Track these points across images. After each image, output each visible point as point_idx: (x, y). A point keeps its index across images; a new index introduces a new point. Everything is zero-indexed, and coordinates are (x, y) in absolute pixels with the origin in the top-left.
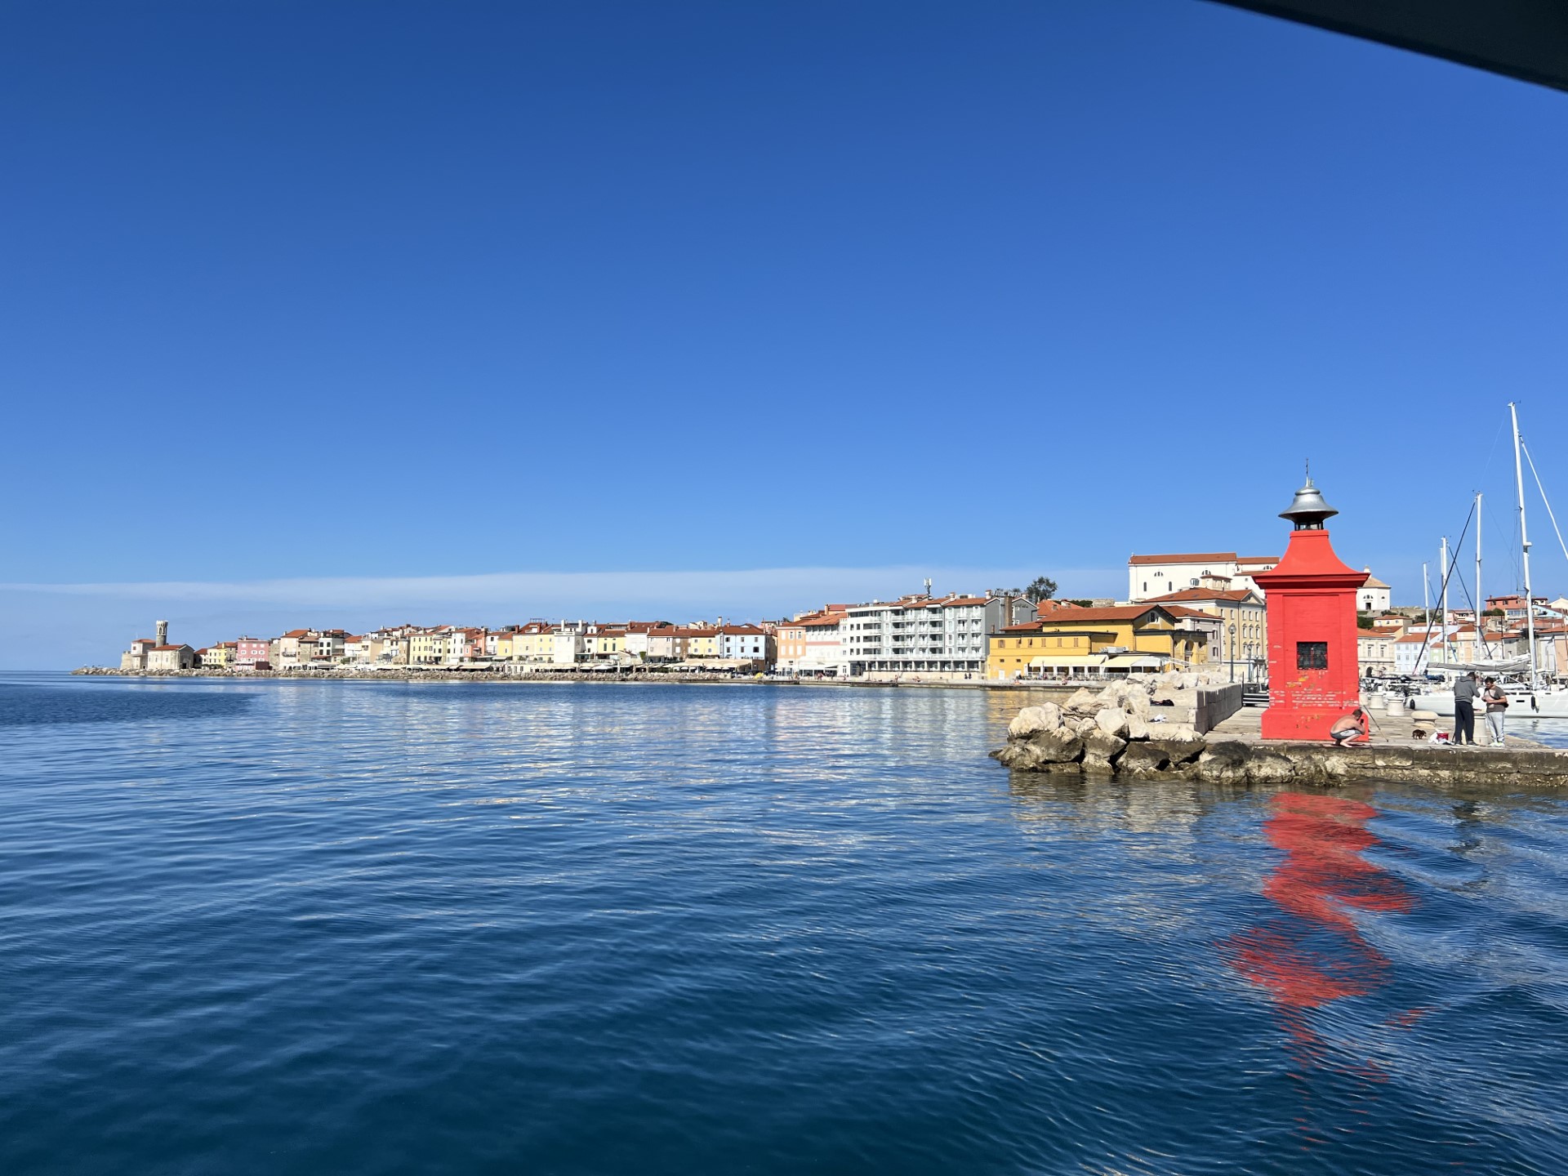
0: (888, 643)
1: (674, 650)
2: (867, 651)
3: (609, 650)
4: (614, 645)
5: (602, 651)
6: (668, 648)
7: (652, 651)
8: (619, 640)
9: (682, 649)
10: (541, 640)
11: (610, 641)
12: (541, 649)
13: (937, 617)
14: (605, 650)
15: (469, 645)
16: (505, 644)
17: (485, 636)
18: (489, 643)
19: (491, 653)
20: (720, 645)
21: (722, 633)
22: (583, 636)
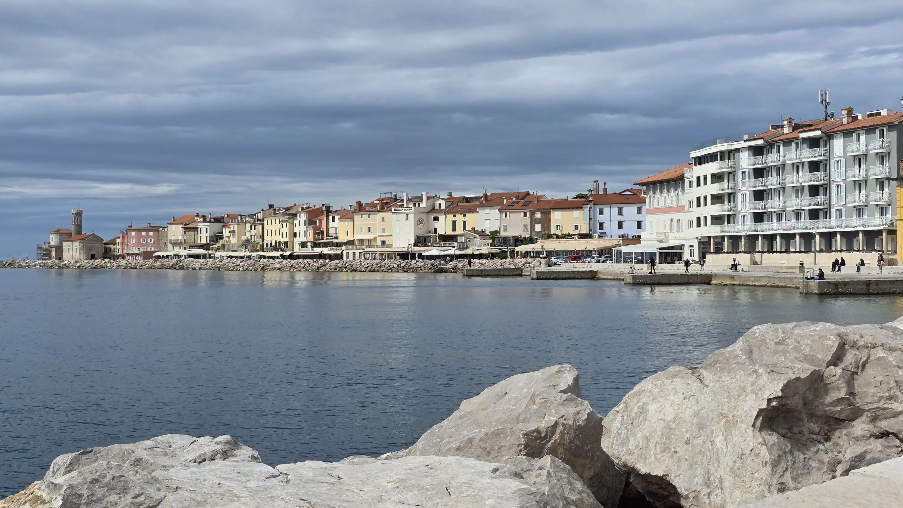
0: (746, 205)
1: (533, 228)
2: (717, 220)
3: (459, 230)
4: (464, 223)
5: (450, 232)
6: (525, 226)
7: (505, 230)
8: (470, 217)
9: (542, 227)
10: (383, 219)
11: (459, 218)
12: (384, 231)
13: (821, 154)
14: (454, 230)
15: (312, 227)
16: (347, 225)
17: (327, 217)
18: (331, 224)
19: (332, 236)
20: (590, 219)
21: (593, 202)
22: (428, 212)
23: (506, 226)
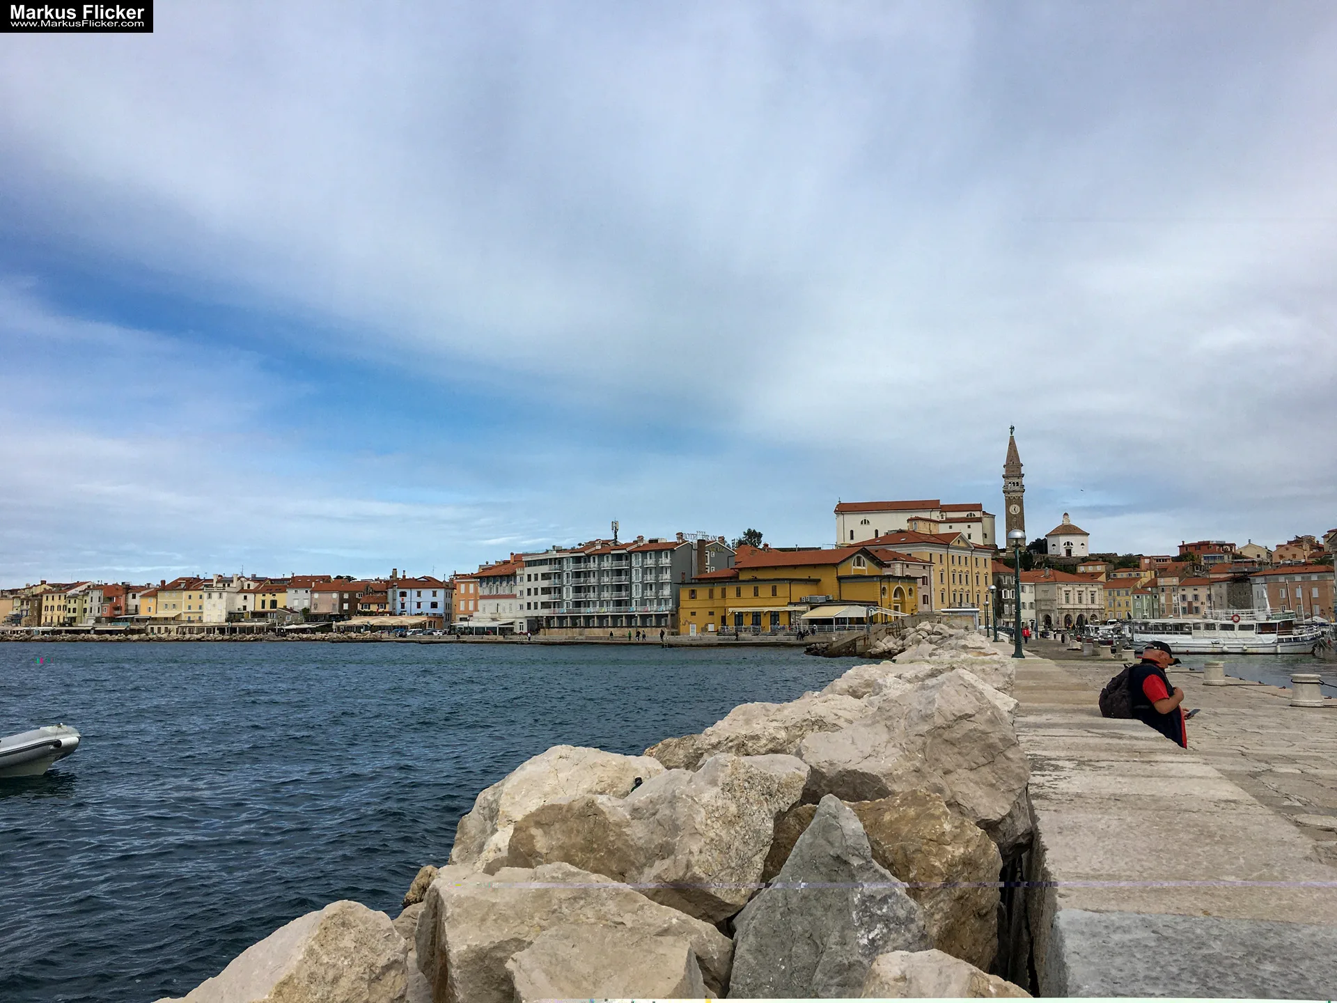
0: (569, 595)
2: (545, 605)
4: (273, 601)
5: (259, 609)
6: (334, 605)
7: (316, 608)
8: (279, 596)
9: (350, 605)
10: (190, 597)
11: (269, 598)
12: (190, 607)
13: (624, 565)
14: (263, 607)
15: (108, 603)
16: (151, 602)
17: (127, 594)
18: (131, 601)
19: (132, 612)
20: (393, 600)
21: (397, 587)
22: (238, 592)
23: (317, 604)
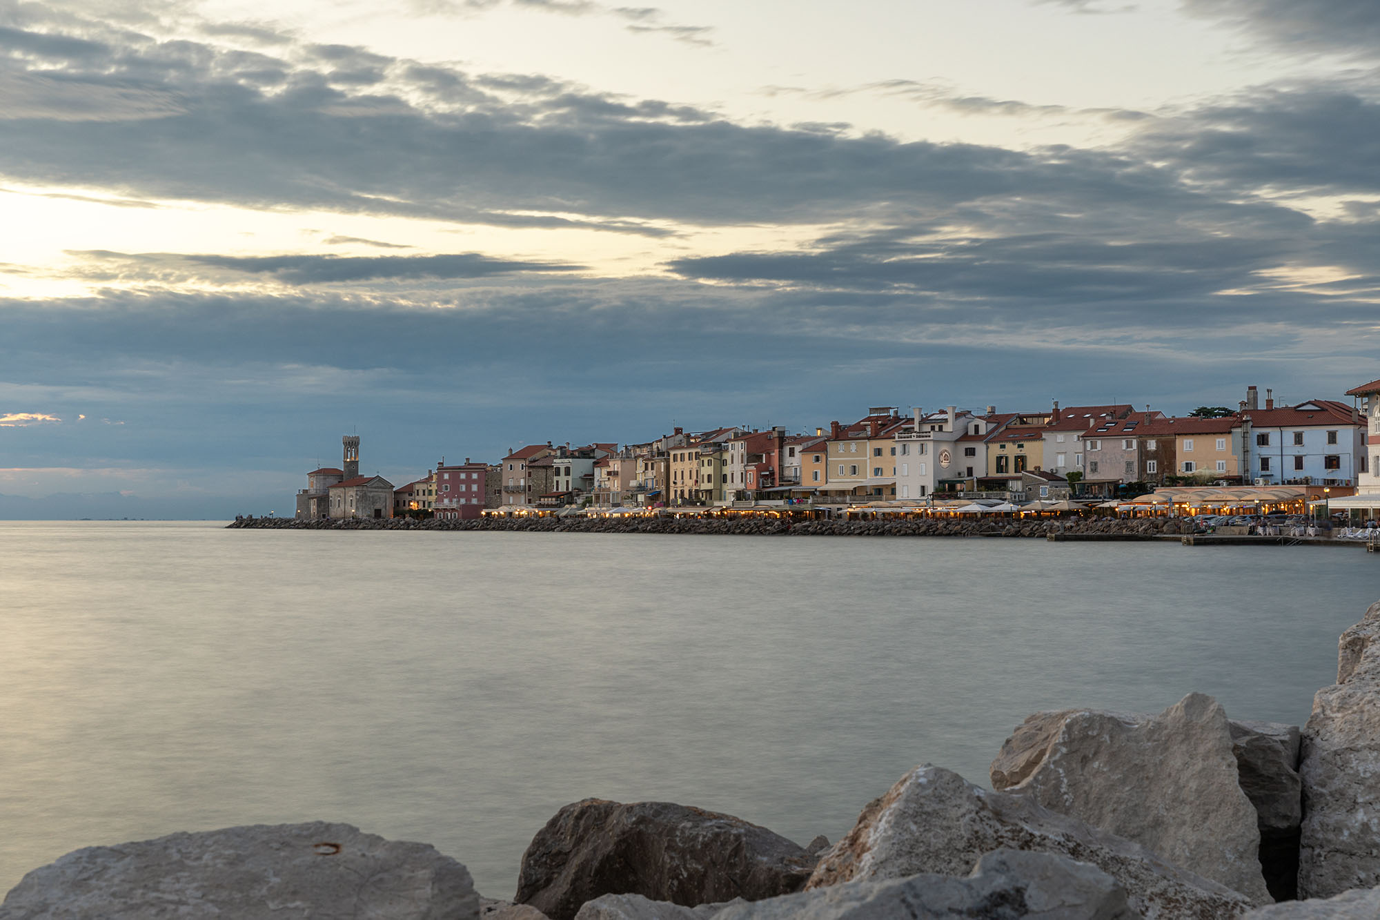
1: (1142, 468)
3: (1011, 470)
4: (1019, 458)
5: (993, 474)
6: (1129, 464)
7: (1094, 470)
9: (1160, 464)
10: (878, 451)
11: (1011, 450)
12: (878, 472)
15: (755, 466)
16: (818, 462)
17: (781, 447)
18: (788, 461)
19: (790, 481)
20: (1244, 452)
21: (1251, 424)
22: (957, 441)
23: (1096, 464)
